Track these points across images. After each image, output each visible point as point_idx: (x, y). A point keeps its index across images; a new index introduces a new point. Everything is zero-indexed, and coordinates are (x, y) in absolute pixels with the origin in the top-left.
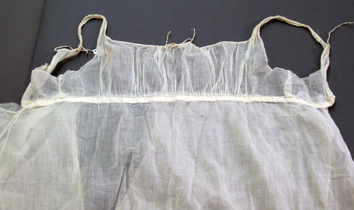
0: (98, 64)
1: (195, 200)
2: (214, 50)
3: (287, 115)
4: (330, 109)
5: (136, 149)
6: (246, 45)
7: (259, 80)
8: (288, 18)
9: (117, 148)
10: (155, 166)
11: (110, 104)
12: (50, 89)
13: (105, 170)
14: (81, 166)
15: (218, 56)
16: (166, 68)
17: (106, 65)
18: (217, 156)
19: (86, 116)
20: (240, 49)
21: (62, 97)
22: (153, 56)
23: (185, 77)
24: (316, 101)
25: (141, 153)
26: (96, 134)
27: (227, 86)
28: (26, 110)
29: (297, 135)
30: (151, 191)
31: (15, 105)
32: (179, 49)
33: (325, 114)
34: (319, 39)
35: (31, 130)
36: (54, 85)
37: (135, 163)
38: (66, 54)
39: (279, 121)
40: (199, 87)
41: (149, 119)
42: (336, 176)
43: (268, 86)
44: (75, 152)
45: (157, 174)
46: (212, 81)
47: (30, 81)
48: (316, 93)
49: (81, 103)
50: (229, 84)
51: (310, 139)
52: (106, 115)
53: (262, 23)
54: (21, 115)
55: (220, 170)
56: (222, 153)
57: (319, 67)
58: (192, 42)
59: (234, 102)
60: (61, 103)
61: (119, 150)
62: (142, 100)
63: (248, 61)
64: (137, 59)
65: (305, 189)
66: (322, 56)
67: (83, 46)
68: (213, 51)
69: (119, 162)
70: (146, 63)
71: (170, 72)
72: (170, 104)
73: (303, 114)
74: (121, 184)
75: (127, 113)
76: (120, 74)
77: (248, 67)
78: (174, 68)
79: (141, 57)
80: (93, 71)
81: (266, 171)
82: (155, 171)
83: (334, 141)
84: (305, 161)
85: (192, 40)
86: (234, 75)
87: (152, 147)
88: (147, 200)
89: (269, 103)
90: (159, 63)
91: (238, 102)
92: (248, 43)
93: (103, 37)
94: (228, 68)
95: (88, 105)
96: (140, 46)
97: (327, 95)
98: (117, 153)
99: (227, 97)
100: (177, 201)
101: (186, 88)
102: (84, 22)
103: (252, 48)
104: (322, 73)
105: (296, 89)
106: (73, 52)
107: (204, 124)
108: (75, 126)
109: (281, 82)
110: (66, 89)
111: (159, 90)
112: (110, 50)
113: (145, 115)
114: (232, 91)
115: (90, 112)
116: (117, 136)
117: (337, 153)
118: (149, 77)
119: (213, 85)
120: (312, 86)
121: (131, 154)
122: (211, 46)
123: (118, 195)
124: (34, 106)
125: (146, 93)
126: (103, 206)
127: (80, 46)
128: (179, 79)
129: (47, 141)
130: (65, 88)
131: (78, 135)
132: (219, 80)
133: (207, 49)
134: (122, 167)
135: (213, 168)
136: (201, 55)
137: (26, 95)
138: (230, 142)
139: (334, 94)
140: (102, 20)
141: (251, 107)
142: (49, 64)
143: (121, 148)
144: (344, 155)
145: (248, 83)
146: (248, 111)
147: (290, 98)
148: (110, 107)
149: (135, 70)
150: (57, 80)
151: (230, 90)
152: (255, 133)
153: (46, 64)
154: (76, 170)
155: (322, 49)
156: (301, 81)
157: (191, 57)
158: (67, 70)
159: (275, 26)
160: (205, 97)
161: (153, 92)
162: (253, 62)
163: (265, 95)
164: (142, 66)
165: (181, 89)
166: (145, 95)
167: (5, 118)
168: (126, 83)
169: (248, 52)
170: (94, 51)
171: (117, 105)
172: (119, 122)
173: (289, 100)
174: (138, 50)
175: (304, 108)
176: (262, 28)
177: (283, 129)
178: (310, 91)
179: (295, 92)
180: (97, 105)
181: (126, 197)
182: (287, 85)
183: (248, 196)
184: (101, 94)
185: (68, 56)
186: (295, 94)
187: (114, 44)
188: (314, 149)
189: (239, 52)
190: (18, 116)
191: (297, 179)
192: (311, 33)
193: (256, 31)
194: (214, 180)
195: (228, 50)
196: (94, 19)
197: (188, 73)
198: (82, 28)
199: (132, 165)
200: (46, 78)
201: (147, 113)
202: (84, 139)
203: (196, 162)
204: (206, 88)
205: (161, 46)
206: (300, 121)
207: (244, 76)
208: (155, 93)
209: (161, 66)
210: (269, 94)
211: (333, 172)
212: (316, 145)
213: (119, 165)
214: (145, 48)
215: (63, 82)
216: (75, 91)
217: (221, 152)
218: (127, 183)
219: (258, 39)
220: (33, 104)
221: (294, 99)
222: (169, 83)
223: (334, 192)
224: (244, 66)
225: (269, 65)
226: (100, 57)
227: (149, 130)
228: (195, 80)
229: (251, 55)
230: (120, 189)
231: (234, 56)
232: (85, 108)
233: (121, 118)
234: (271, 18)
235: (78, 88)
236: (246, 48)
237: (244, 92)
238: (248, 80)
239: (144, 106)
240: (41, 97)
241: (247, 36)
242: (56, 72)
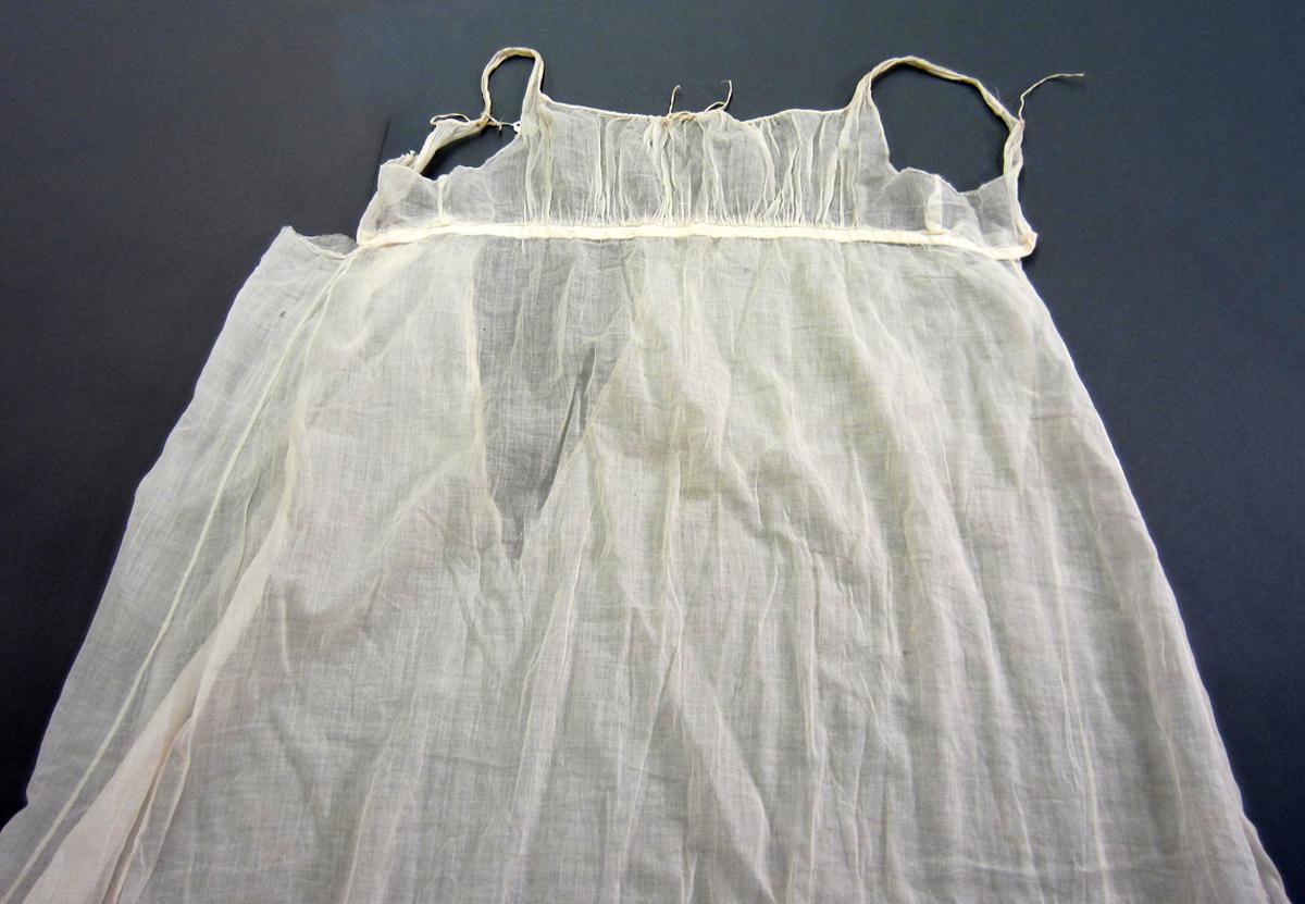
0: (525, 153)
1: (732, 458)
2: (773, 128)
3: (933, 273)
4: (1027, 262)
5: (602, 341)
6: (841, 117)
7: (869, 193)
8: (932, 62)
9: (563, 339)
10: (643, 379)
11: (548, 240)
12: (419, 205)
13: (534, 383)
14: (483, 375)
15: (781, 140)
16: (670, 164)
17: (540, 156)
18: (778, 359)
19: (497, 265)
20: (827, 126)
21: (444, 222)
22: (641, 139)
23: (711, 184)
24: (994, 243)
25: (613, 350)
26: (517, 305)
27: (800, 205)
28: (367, 250)
29: (955, 316)
30: (634, 435)
31: (343, 239)
32: (697, 124)
33: (1014, 273)
34: (999, 108)
35: (375, 295)
36: (428, 197)
37: (600, 371)
38: (455, 132)
39: (915, 285)
40: (739, 206)
41: (631, 275)
42: (1041, 412)
43: (890, 207)
44: (470, 343)
45: (648, 398)
46: (768, 193)
47: (376, 190)
48: (995, 226)
49: (486, 236)
50: (805, 202)
51: (984, 329)
52: (539, 265)
53: (877, 70)
54: (355, 262)
55: (787, 392)
56: (790, 353)
57: (998, 169)
58: (726, 110)
59: (816, 241)
60: (444, 236)
61: (566, 342)
62: (615, 232)
63: (846, 152)
64: (607, 144)
65: (973, 438)
66: (1007, 145)
67: (491, 114)
68: (770, 131)
69: (565, 366)
70: (626, 153)
71: (677, 173)
72: (677, 241)
73: (968, 272)
74: (569, 418)
75: (585, 262)
76: (568, 176)
77: (846, 165)
78: (685, 163)
79: (616, 140)
80: (513, 168)
81: (888, 397)
82: (643, 390)
83: (1038, 334)
84: (973, 376)
85: (726, 104)
86: (816, 184)
87: (636, 337)
88: (627, 454)
89: (890, 244)
90: (655, 153)
91: (823, 241)
92: (846, 113)
93: (535, 98)
94: (804, 167)
95: (500, 241)
96: (614, 116)
97: (1019, 230)
98: (560, 348)
99: (799, 230)
100: (691, 460)
101: (711, 208)
102: (494, 63)
103: (854, 125)
104: (1008, 182)
105: (951, 217)
106: (469, 127)
107: (751, 288)
108: (471, 288)
109: (919, 201)
110: (454, 205)
111: (653, 212)
112: (548, 123)
113: (623, 265)
114: (810, 217)
115: (505, 256)
116: (562, 312)
117: (1045, 362)
118: (633, 183)
119: (770, 203)
120: (986, 211)
121: (592, 350)
122: (766, 118)
123: (562, 442)
124: (385, 243)
125: (627, 217)
126: (528, 466)
127: (486, 113)
128: (696, 189)
129: (410, 320)
130: (451, 203)
131: (478, 308)
132: (783, 192)
133: (758, 124)
134: (573, 381)
135: (772, 387)
136: (746, 137)
137: (367, 219)
138: (807, 328)
139: (1034, 229)
140: (533, 59)
141: (853, 252)
142: (418, 152)
143: (570, 337)
144: (1062, 366)
145: (845, 199)
146: (846, 261)
147: (938, 233)
148: (548, 248)
149: (603, 167)
150: (436, 186)
151: (808, 214)
152: (862, 310)
153: (412, 152)
154: (471, 383)
155: (1005, 130)
156: (961, 199)
157: (724, 142)
158: (456, 165)
159: (904, 79)
160: (751, 229)
161: (641, 215)
162: (857, 154)
163: (882, 227)
164: (617, 159)
165: (701, 211)
166: (623, 222)
167: (321, 268)
168: (582, 194)
169: (845, 132)
170: (515, 125)
171: (563, 242)
172: (566, 281)
173: (937, 240)
174: (608, 125)
175: (970, 259)
176: (876, 82)
177: (924, 303)
178: (980, 219)
179: (949, 223)
180: (520, 241)
181: (580, 446)
182: (933, 208)
183: (847, 449)
184: (528, 219)
185: (459, 136)
186: (950, 228)
187: (558, 110)
188: (992, 348)
189: (827, 133)
190: (349, 265)
191: (955, 414)
192: (981, 96)
193: (864, 87)
194: (771, 413)
195: (804, 127)
196: (517, 57)
197: (717, 176)
198: (490, 76)
199: (593, 376)
200: (411, 182)
201: (628, 262)
202: (491, 315)
203: (733, 371)
204: (755, 209)
205: (659, 117)
206: (962, 286)
207: (837, 184)
208: (645, 218)
209: (659, 160)
210: (893, 226)
211: (1034, 404)
212: (999, 342)
213: (566, 376)
214: (624, 121)
215: (448, 190)
216: (473, 210)
217: (788, 349)
218: (583, 415)
219: (868, 105)
220: (382, 238)
221: (948, 238)
222: (676, 196)
223: (1038, 446)
224: (838, 163)
225: (891, 161)
226: (528, 137)
227: (632, 299)
228: (731, 191)
229: (853, 138)
230: (566, 429)
231: (816, 140)
232: (494, 248)
233: (572, 273)
234: (896, 60)
235: (479, 205)
236: (842, 125)
237: (837, 220)
238: (846, 193)
239: (621, 246)
240: (398, 222)
241: (843, 98)
242: (432, 171)
